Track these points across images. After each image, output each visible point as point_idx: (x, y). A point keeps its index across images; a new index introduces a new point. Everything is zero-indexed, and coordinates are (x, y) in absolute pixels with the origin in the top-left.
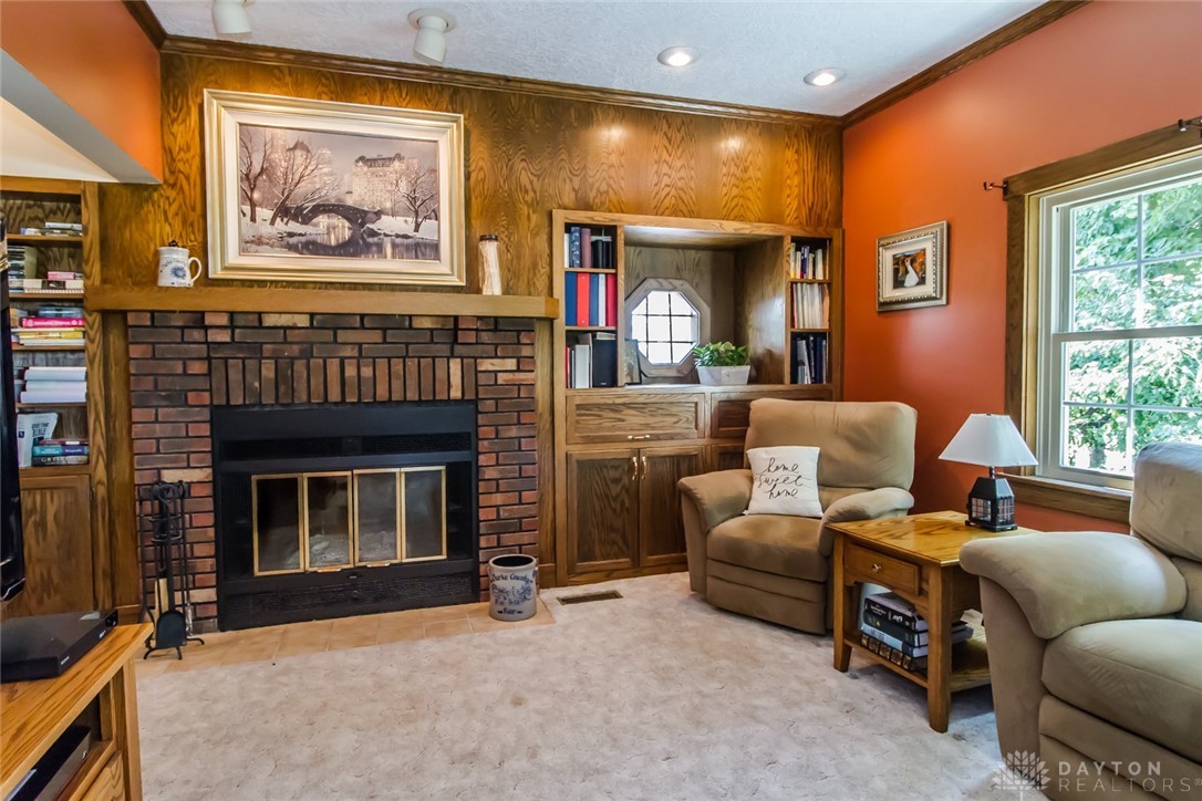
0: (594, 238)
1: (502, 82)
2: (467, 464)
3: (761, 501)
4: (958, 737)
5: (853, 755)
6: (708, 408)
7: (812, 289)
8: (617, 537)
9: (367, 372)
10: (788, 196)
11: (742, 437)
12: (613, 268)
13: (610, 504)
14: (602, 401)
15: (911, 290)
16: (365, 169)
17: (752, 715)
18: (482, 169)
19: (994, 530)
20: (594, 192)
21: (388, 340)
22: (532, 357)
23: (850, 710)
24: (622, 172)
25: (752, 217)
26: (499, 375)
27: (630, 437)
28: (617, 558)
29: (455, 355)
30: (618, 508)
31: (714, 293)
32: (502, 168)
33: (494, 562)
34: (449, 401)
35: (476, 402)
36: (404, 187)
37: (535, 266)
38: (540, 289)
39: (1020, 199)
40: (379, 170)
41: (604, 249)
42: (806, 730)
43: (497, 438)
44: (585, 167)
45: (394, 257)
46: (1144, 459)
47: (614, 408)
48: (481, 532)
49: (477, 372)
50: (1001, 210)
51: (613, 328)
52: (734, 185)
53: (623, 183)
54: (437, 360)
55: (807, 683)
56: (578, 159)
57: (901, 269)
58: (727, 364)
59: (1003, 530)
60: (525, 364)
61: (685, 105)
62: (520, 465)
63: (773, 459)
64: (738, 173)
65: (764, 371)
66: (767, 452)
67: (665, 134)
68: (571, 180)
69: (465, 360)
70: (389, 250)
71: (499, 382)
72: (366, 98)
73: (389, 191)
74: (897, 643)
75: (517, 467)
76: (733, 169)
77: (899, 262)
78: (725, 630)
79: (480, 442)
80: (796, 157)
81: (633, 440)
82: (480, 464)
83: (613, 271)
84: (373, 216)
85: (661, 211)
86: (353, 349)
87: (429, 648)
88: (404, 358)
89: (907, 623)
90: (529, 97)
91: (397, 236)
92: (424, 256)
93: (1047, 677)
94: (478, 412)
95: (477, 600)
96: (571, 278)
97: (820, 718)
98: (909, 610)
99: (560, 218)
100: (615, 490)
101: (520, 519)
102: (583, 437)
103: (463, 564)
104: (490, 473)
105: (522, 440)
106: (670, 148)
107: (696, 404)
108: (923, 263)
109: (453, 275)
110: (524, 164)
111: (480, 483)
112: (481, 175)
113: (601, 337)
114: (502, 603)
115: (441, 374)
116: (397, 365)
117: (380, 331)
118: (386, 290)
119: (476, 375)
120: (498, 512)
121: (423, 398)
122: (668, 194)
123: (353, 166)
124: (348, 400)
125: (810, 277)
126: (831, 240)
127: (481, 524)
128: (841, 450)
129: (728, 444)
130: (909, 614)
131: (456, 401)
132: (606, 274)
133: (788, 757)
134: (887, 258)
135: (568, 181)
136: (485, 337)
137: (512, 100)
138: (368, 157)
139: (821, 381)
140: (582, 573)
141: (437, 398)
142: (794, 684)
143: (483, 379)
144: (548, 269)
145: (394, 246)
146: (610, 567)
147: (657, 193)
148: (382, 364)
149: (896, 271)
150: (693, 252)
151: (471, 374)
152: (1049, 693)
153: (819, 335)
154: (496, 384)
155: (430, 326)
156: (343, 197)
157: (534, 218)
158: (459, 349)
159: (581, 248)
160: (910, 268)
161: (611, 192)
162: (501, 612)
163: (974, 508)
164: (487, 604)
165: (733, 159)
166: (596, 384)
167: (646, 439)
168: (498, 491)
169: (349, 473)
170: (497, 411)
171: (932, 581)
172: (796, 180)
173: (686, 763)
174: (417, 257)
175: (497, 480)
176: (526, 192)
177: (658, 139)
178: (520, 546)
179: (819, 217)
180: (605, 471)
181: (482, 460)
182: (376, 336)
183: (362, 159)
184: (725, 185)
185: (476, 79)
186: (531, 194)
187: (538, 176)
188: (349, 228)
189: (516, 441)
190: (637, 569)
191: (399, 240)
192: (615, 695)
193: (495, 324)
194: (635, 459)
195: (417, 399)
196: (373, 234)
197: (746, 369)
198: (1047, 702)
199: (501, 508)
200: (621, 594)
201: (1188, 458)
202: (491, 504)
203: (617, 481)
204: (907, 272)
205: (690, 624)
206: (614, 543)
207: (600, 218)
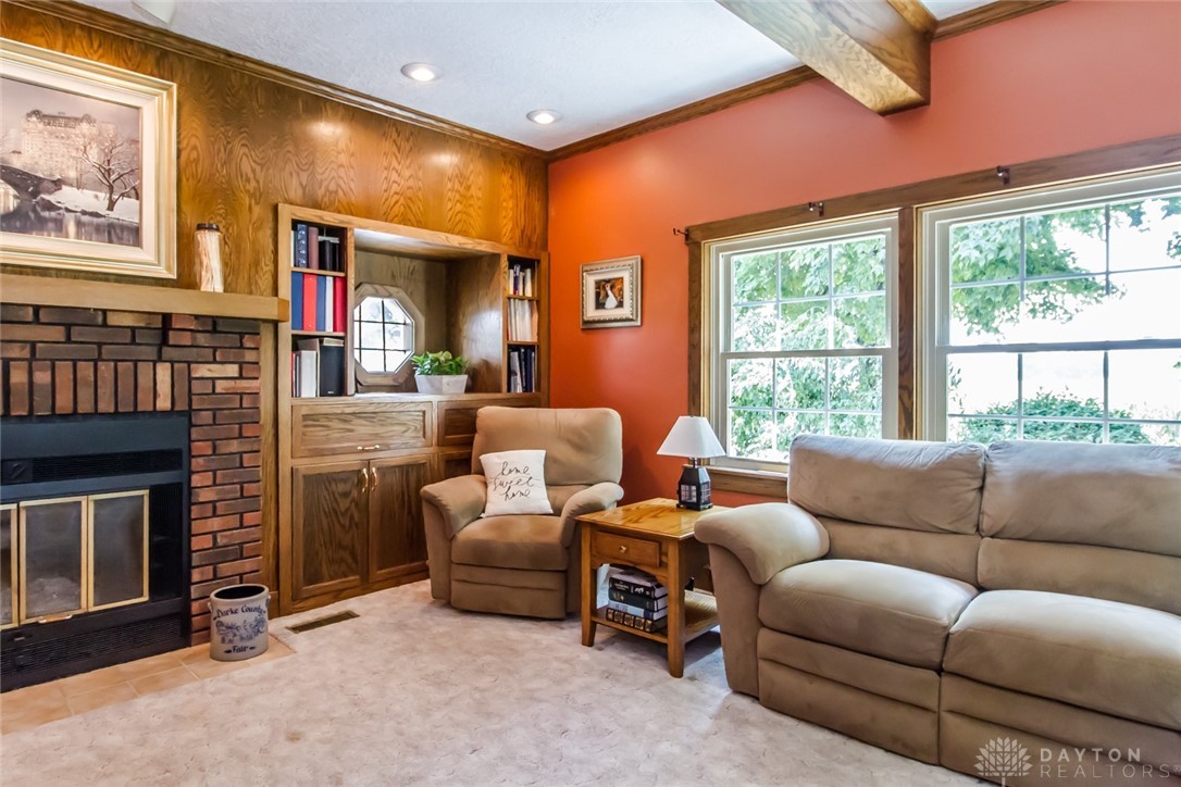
0: (321, 238)
1: (222, 56)
2: (179, 486)
3: (497, 503)
4: (692, 679)
5: (625, 709)
6: (435, 415)
7: (523, 305)
8: (346, 555)
9: (42, 377)
10: (505, 217)
11: (470, 443)
12: (340, 271)
13: (339, 521)
14: (330, 411)
15: (611, 311)
16: (41, 126)
17: (531, 697)
18: (195, 148)
19: (699, 510)
20: (323, 189)
21: (73, 339)
22: (257, 363)
23: (608, 675)
24: (352, 173)
25: (474, 233)
26: (218, 382)
27: (360, 448)
28: (346, 576)
29: (164, 358)
30: (347, 523)
31: (428, 302)
32: (219, 150)
33: (218, 595)
34: (154, 413)
35: (189, 413)
36: (94, 155)
37: (256, 263)
38: (263, 288)
39: (697, 245)
40: (61, 131)
41: (332, 250)
42: (581, 699)
43: (214, 453)
44: (313, 162)
45: (78, 236)
46: (795, 447)
47: (343, 418)
48: (193, 564)
49: (190, 379)
50: (684, 253)
51: (341, 334)
52: (458, 201)
53: (353, 186)
54: (140, 364)
55: (566, 661)
56: (305, 154)
57: (602, 293)
58: (447, 373)
59: (705, 509)
60: (247, 370)
61: (414, 116)
62: (241, 484)
63: (506, 463)
64: (462, 190)
65: (480, 379)
66: (499, 457)
67: (394, 141)
68: (298, 174)
69: (176, 365)
70: (72, 228)
71: (218, 390)
72: (42, 40)
73: (74, 158)
74: (639, 612)
75: (238, 486)
76: (457, 186)
77: (600, 285)
78: (476, 630)
79: (193, 460)
80: (510, 181)
81: (363, 451)
82: (192, 485)
83: (342, 274)
84: (51, 185)
85: (390, 217)
86: (23, 349)
87: (149, 706)
88: (96, 362)
89: (648, 593)
90: (252, 79)
91: (84, 213)
92: (121, 241)
93: (764, 614)
94: (191, 425)
95: (188, 644)
96: (298, 279)
97: (587, 688)
98: (649, 581)
99: (287, 214)
100: (344, 504)
101: (241, 544)
102: (310, 450)
103: (169, 604)
104: (205, 495)
105: (245, 455)
106: (399, 157)
107: (424, 412)
108: (621, 290)
109: (159, 265)
110: (245, 150)
111: (193, 508)
112: (194, 155)
113: (328, 343)
114: (231, 641)
115: (144, 381)
116: (86, 370)
117: (62, 328)
118: (66, 277)
119: (190, 383)
120: (215, 539)
121: (120, 410)
122: (397, 202)
123: (23, 121)
124: (13, 414)
125: (521, 294)
126: (539, 261)
127: (194, 555)
128: (565, 452)
129: (453, 451)
130: (649, 585)
131: (163, 412)
132: (335, 277)
133: (576, 723)
134: (590, 282)
135: (294, 175)
136: (202, 339)
137: (233, 77)
138: (45, 112)
139: (531, 391)
140: (307, 598)
141: (139, 409)
142: (556, 664)
143: (197, 387)
144: (271, 267)
145: (79, 224)
146: (340, 587)
147: (387, 200)
148: (64, 369)
149: (598, 295)
150: (408, 260)
151: (184, 382)
152: (764, 626)
153: (529, 348)
154: (214, 392)
155: (131, 324)
156: (6, 157)
157: (257, 210)
158: (167, 352)
159: (308, 247)
160: (610, 292)
161: (340, 192)
162: (229, 652)
163: (683, 493)
164: (208, 645)
165: (457, 176)
166: (323, 393)
167: (376, 450)
168: (215, 515)
169: (14, 506)
170: (214, 424)
171: (670, 554)
172: (511, 204)
173: (493, 750)
174: (111, 241)
175: (214, 502)
176: (248, 180)
177: (387, 146)
178: (241, 575)
179: (530, 241)
180: (333, 485)
181: (196, 480)
182: (57, 333)
183: (36, 113)
184: (450, 200)
185: (190, 46)
186: (253, 183)
187: (262, 166)
188: (15, 197)
189: (237, 457)
190: (366, 586)
191: (85, 218)
192: (397, 708)
193: (214, 324)
194: (365, 471)
195: (112, 410)
196: (50, 207)
197: (464, 378)
198: (763, 633)
199: (219, 535)
200: (357, 612)
201: (824, 445)
202: (205, 531)
203: (346, 495)
204: (607, 296)
205: (441, 630)
206: (342, 560)
207: (331, 218)
